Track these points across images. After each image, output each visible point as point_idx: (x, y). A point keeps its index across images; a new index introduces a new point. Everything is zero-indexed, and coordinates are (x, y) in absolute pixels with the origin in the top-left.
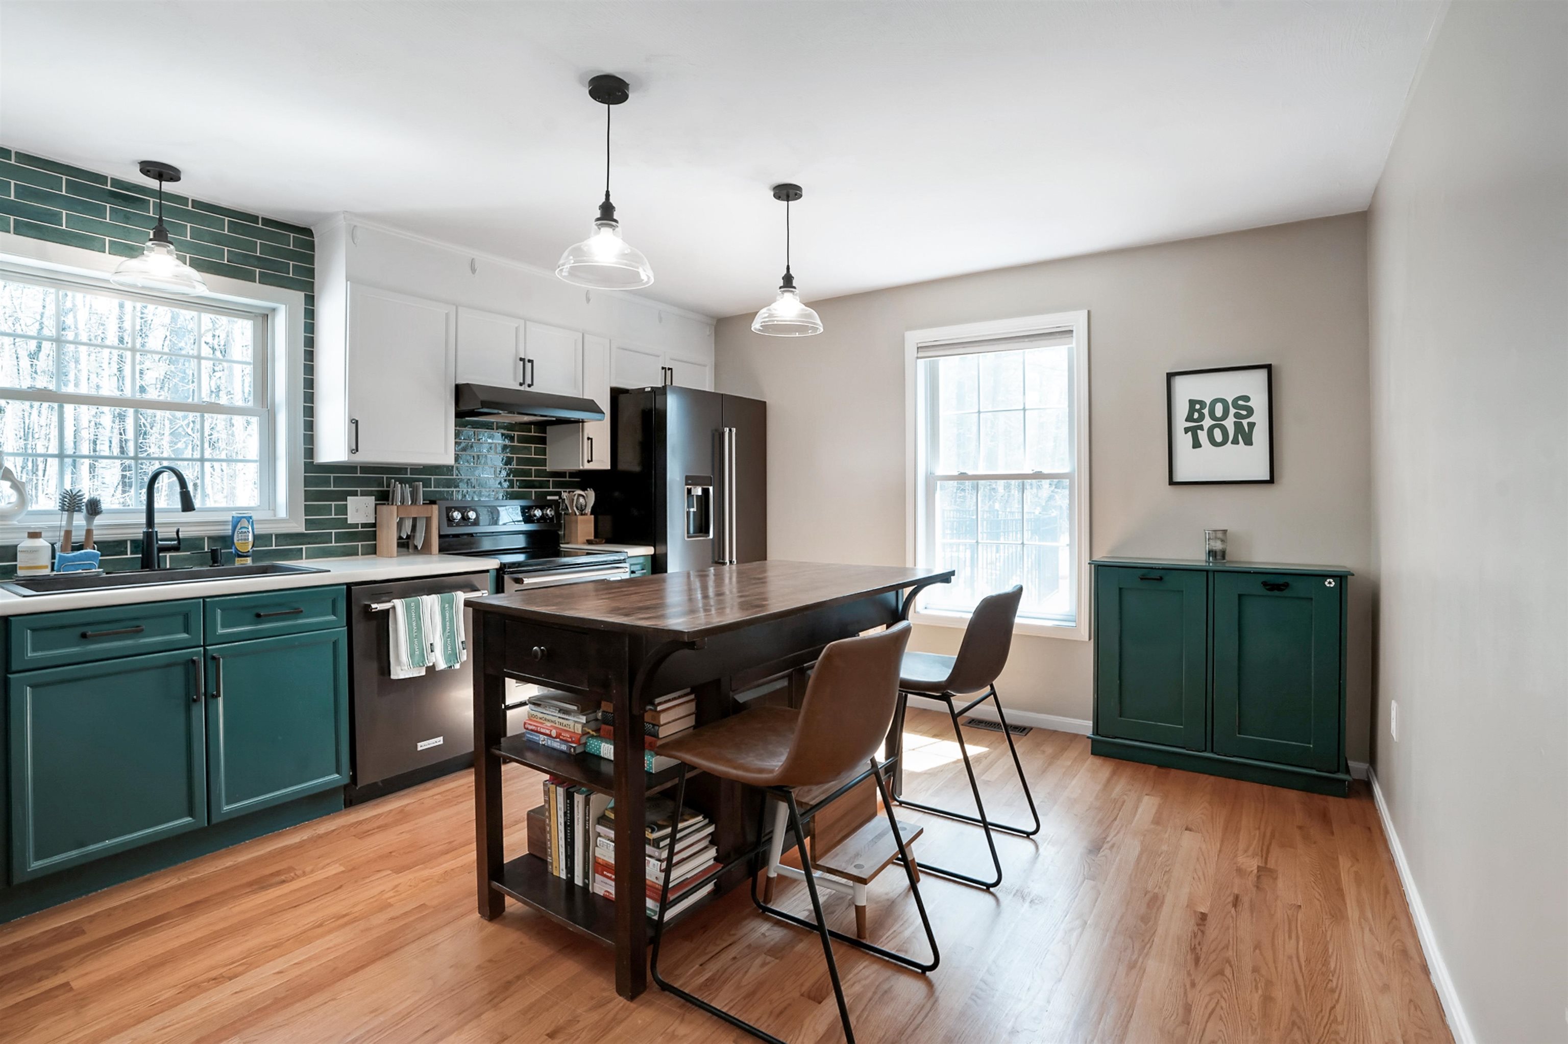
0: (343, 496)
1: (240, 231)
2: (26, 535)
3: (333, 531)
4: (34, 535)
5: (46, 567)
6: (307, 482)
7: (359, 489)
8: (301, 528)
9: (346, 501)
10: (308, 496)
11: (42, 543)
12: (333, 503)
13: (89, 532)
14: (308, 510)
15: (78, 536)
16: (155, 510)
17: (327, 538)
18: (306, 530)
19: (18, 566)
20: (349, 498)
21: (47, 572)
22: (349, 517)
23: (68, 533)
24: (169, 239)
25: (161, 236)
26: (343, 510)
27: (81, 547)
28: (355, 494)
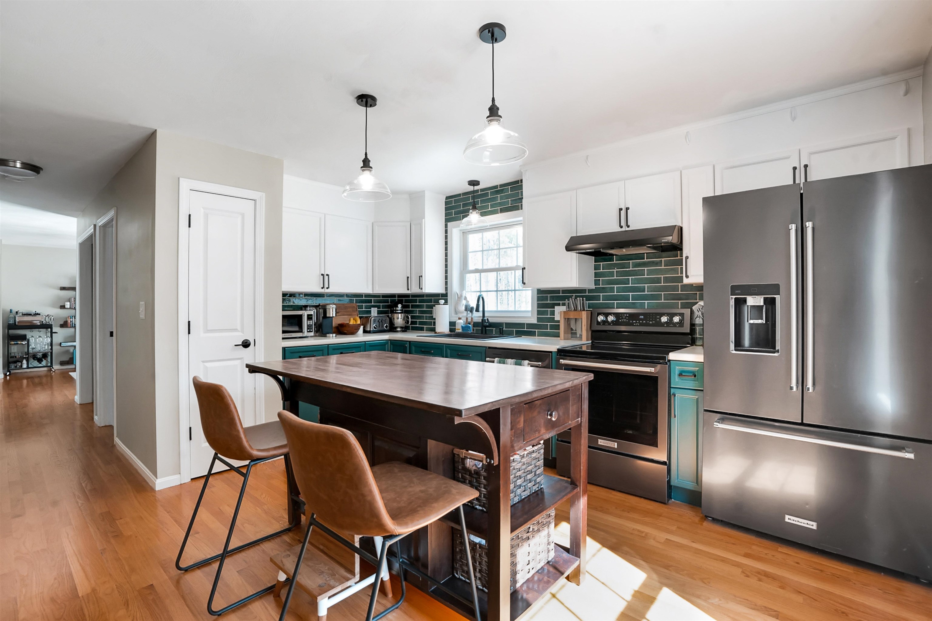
0: (553, 306)
1: (514, 190)
2: (458, 318)
3: (549, 324)
4: (460, 319)
5: (459, 329)
6: (539, 299)
7: (561, 302)
8: (534, 321)
9: (554, 308)
10: (539, 306)
11: (461, 321)
12: (549, 309)
13: (472, 318)
14: (539, 313)
15: (469, 320)
16: (485, 311)
17: (546, 327)
18: (538, 322)
19: (456, 328)
20: (556, 307)
21: (460, 331)
22: (555, 316)
23: (467, 318)
24: (477, 208)
25: (474, 208)
26: (553, 313)
27: (470, 324)
28: (559, 305)
